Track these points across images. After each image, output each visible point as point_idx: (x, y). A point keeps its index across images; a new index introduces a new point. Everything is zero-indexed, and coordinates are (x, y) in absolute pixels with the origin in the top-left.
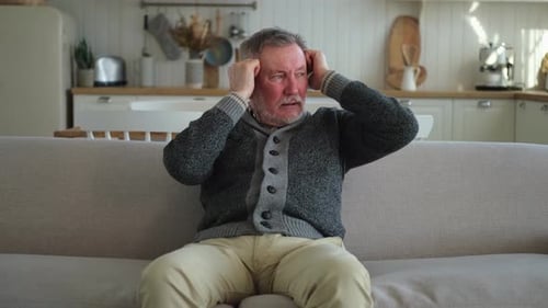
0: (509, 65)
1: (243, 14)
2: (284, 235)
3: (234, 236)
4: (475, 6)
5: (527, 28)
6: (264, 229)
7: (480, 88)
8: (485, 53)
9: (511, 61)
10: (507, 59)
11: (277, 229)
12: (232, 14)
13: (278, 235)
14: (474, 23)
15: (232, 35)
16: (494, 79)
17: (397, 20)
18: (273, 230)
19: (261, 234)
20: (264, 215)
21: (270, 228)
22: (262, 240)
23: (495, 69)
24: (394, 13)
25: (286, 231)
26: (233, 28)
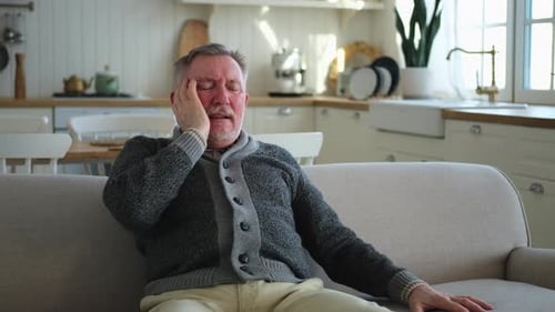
0: (302, 72)
1: (19, 15)
2: (267, 281)
3: (212, 286)
4: (265, 9)
5: (315, 33)
6: (245, 275)
7: (273, 95)
8: (277, 59)
9: (304, 68)
10: (300, 65)
11: (259, 275)
12: (7, 15)
13: (261, 282)
14: (264, 27)
15: (7, 39)
16: (287, 85)
17: (186, 23)
18: (256, 277)
19: (242, 281)
20: (241, 259)
21: (251, 274)
22: (246, 288)
23: (289, 75)
24: (182, 17)
25: (268, 276)
26: (7, 31)
